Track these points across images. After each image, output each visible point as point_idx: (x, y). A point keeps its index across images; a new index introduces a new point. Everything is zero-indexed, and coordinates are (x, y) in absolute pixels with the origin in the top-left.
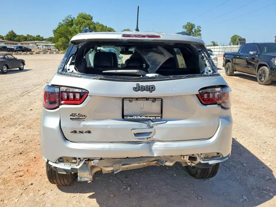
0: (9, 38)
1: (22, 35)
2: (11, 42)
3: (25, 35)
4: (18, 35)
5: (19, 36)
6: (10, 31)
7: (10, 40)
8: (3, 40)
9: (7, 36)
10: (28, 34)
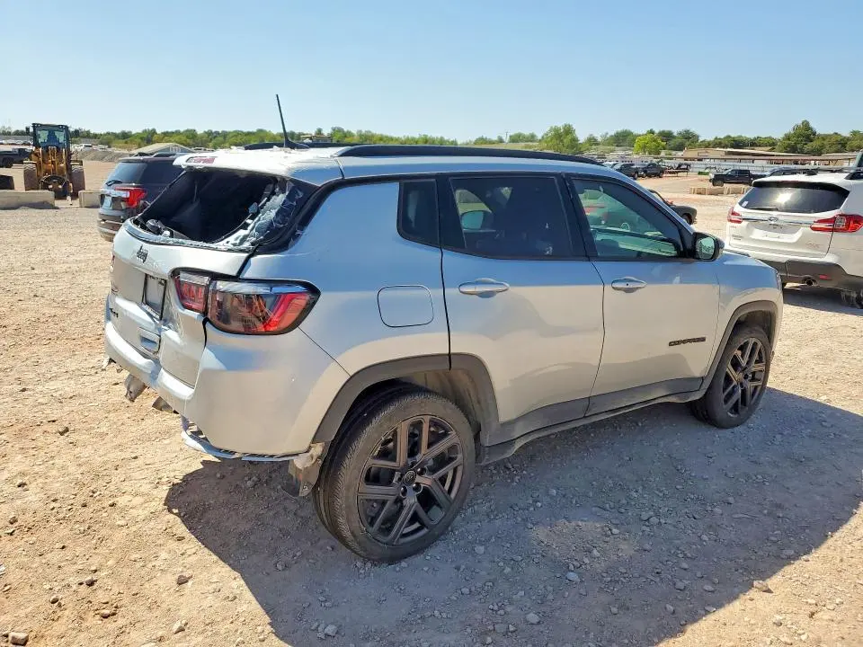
0: (789, 145)
1: (836, 134)
2: (792, 158)
3: (846, 133)
4: (819, 135)
5: (824, 137)
6: (800, 123)
7: (793, 149)
8: (770, 150)
9: (788, 137)
10: (855, 129)
